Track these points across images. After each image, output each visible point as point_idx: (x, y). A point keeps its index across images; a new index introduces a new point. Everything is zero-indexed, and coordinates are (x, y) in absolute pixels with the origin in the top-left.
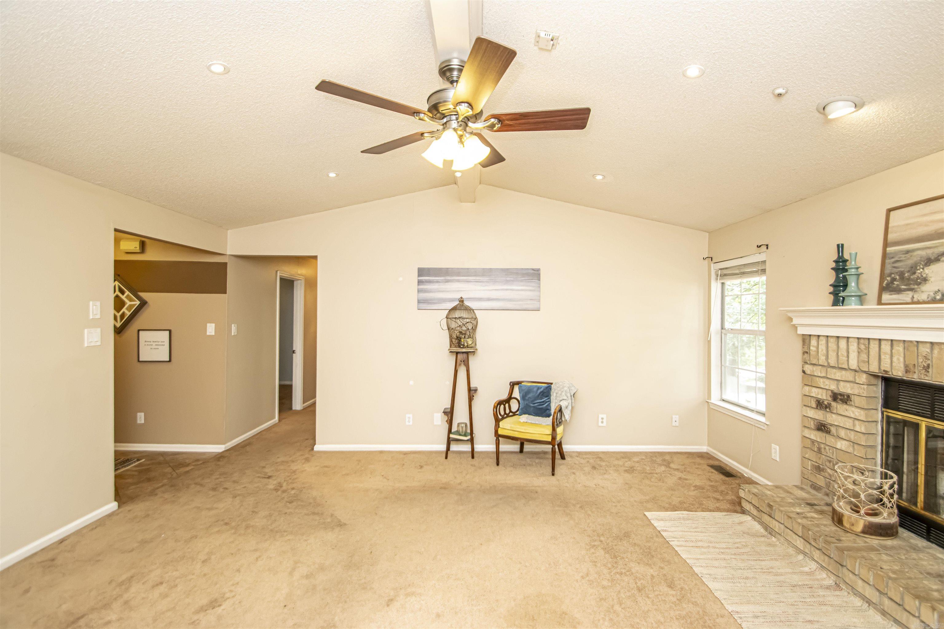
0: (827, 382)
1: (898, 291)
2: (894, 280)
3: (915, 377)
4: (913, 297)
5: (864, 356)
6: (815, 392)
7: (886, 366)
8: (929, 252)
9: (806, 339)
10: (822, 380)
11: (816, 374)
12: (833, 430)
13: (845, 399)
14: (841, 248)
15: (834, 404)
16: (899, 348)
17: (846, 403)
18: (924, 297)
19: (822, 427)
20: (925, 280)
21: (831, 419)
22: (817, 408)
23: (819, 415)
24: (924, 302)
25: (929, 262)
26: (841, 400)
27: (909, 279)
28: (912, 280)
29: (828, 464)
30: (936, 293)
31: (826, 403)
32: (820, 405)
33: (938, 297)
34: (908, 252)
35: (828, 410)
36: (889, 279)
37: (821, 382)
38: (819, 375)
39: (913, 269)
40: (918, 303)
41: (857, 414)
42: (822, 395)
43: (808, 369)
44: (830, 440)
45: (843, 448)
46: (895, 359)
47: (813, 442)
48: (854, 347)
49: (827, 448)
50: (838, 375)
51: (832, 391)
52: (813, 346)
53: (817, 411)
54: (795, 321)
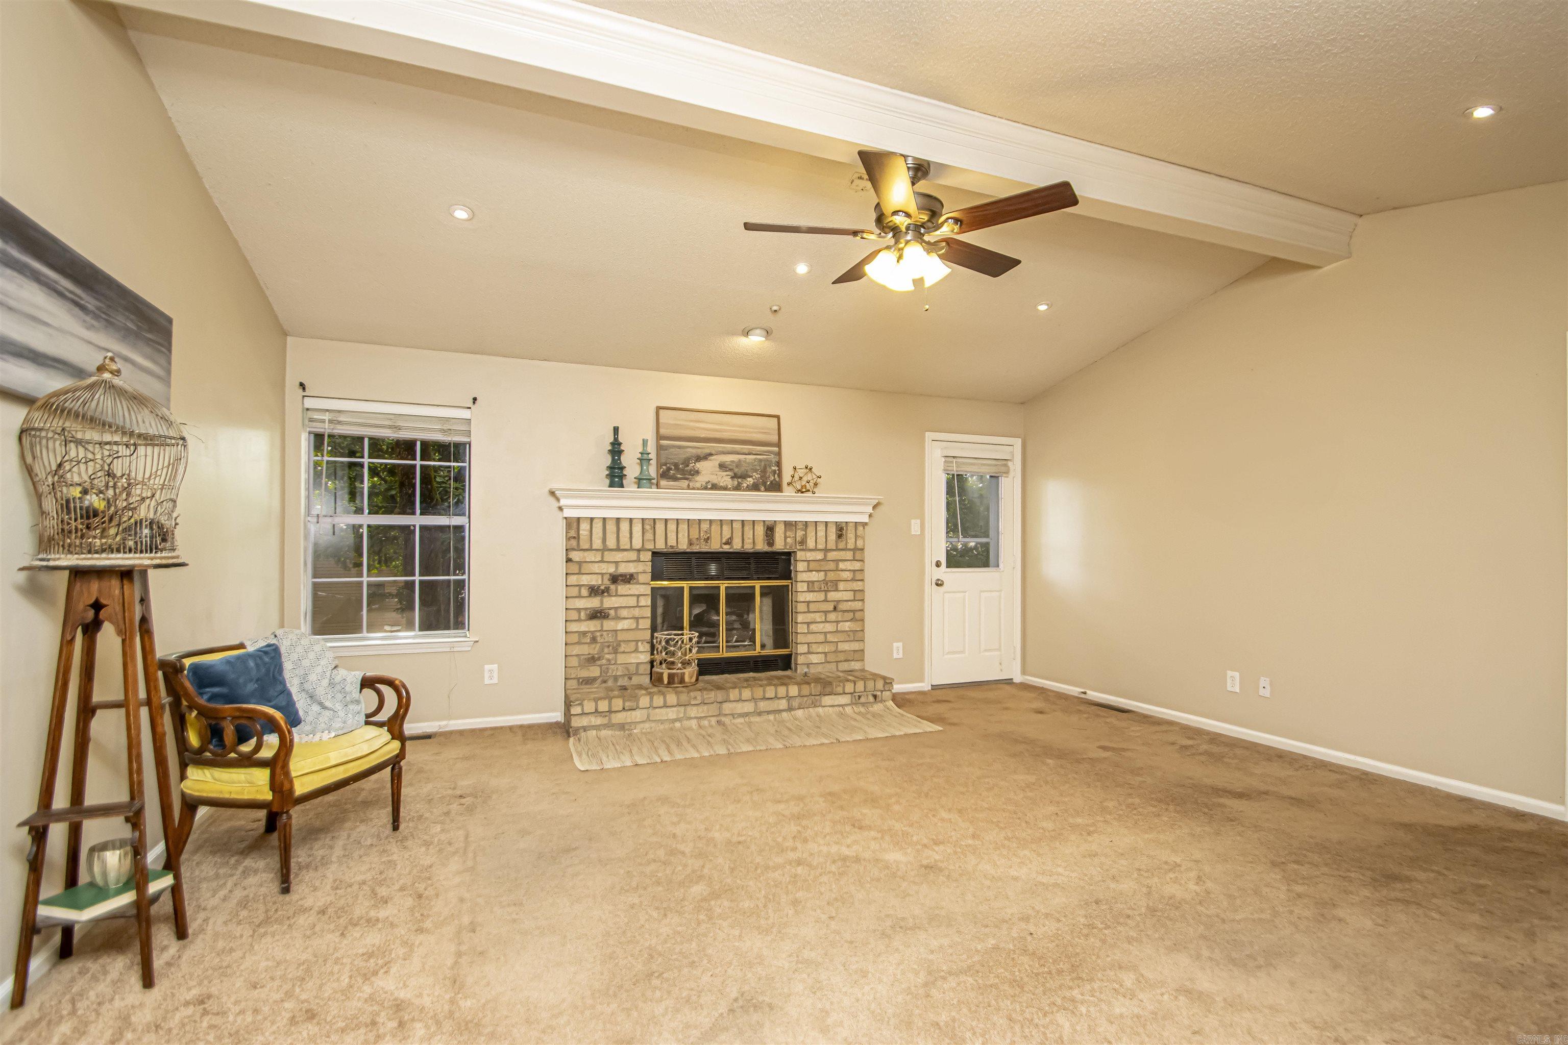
0: (604, 565)
1: (675, 479)
2: (670, 469)
3: (696, 548)
4: (689, 485)
5: (649, 536)
6: (585, 580)
7: (672, 542)
8: (699, 451)
9: (573, 524)
10: (596, 565)
11: (588, 560)
12: (612, 612)
13: (629, 579)
14: (616, 430)
15: (613, 587)
16: (684, 527)
17: (629, 582)
18: (698, 485)
19: (597, 615)
20: (698, 472)
21: (609, 602)
22: (590, 596)
23: (594, 603)
24: (698, 489)
25: (699, 459)
26: (622, 581)
27: (683, 470)
28: (687, 471)
29: (606, 650)
30: (707, 483)
31: (602, 588)
32: (594, 591)
33: (709, 487)
34: (679, 447)
35: (606, 594)
36: (664, 467)
37: (596, 568)
38: (593, 559)
39: (686, 462)
40: (694, 489)
41: (642, 590)
42: (597, 581)
43: (576, 556)
44: (608, 625)
45: (626, 627)
46: (680, 535)
47: (584, 633)
48: (637, 528)
49: (605, 633)
50: (619, 556)
51: (611, 575)
52: (583, 530)
53: (590, 599)
54: (563, 502)
